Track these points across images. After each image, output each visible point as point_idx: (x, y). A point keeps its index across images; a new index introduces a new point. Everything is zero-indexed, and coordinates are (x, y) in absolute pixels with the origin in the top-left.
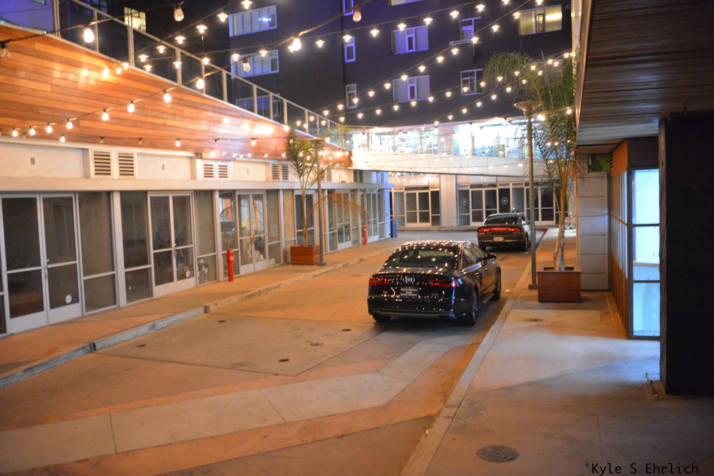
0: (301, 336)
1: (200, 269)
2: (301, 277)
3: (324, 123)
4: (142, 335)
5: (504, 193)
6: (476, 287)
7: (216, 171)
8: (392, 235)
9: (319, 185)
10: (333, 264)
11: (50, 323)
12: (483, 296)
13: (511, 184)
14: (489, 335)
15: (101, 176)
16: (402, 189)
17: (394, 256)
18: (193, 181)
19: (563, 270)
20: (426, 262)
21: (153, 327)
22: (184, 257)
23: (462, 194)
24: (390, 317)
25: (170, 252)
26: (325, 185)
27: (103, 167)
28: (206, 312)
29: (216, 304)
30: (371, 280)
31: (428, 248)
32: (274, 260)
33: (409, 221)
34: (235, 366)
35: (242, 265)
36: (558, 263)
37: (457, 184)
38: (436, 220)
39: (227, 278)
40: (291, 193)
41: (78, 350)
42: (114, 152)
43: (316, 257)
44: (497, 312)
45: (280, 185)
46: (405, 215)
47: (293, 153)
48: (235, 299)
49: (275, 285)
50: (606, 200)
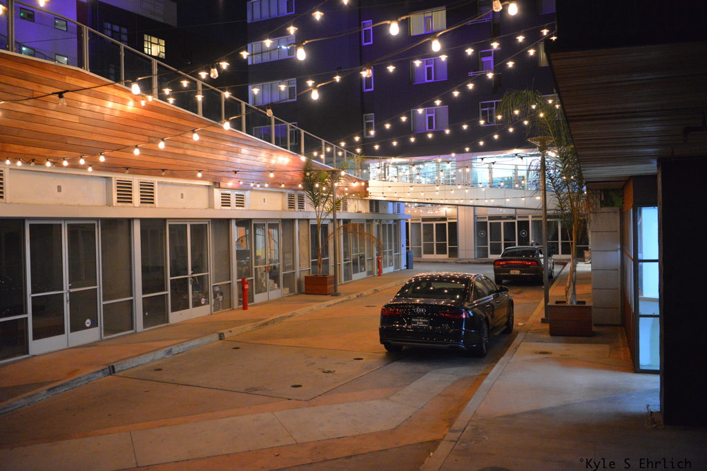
0: (314, 363)
1: (215, 296)
2: (315, 306)
3: (340, 154)
4: (159, 360)
5: (524, 225)
6: (487, 319)
7: (233, 200)
8: (407, 266)
9: (334, 215)
10: (347, 294)
11: (71, 346)
12: (495, 329)
13: (530, 217)
14: (497, 366)
15: (123, 204)
16: (419, 220)
17: (406, 287)
18: (210, 210)
19: (575, 304)
20: (438, 293)
21: (169, 352)
22: (200, 284)
23: (480, 226)
24: (402, 347)
25: (187, 278)
26: (341, 215)
27: (125, 194)
28: (220, 339)
29: (230, 331)
30: (383, 309)
31: (441, 279)
32: (288, 289)
33: (425, 253)
34: (250, 391)
35: (256, 293)
36: (569, 297)
37: (475, 216)
38: (454, 252)
39: (242, 306)
40: (306, 222)
41: (98, 372)
42: (136, 181)
43: (330, 287)
44: (508, 345)
45: (296, 214)
46: (422, 247)
47: (310, 182)
48: (249, 327)
49: (289, 314)
50: (617, 235)
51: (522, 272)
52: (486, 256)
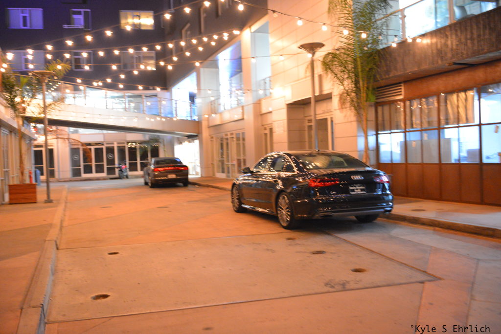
5: (110, 150)
13: (115, 143)
23: (74, 151)
28: (57, 249)
37: (69, 143)
38: (52, 173)
50: (373, 124)
51: (177, 176)
52: (79, 175)
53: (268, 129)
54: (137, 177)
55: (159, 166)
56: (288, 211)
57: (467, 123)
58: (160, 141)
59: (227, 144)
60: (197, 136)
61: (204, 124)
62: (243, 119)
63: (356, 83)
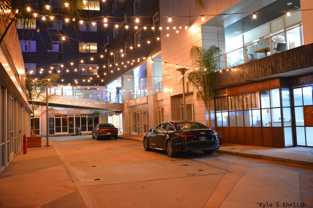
5: (71, 119)
13: (74, 115)
23: (50, 120)
38: (37, 132)
50: (214, 107)
51: (111, 133)
52: (54, 133)
53: (161, 109)
54: (86, 134)
55: (102, 128)
56: (172, 149)
57: (256, 108)
58: (100, 114)
59: (138, 116)
60: (121, 112)
61: (126, 105)
62: (147, 103)
63: (205, 88)
